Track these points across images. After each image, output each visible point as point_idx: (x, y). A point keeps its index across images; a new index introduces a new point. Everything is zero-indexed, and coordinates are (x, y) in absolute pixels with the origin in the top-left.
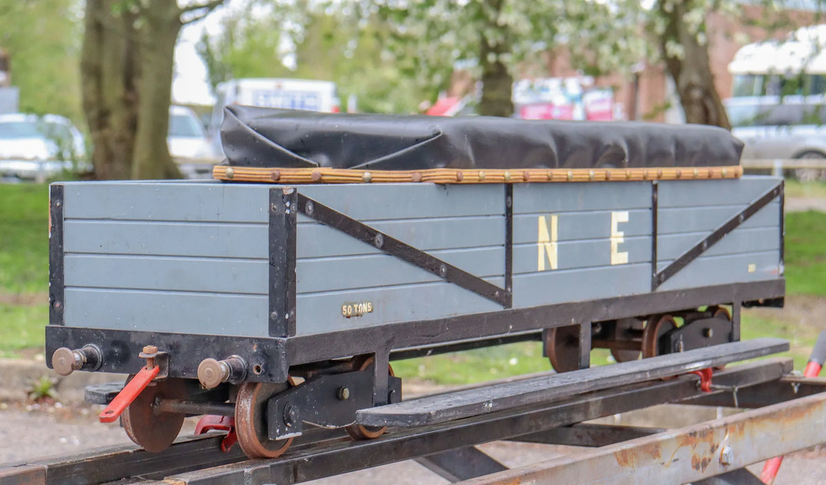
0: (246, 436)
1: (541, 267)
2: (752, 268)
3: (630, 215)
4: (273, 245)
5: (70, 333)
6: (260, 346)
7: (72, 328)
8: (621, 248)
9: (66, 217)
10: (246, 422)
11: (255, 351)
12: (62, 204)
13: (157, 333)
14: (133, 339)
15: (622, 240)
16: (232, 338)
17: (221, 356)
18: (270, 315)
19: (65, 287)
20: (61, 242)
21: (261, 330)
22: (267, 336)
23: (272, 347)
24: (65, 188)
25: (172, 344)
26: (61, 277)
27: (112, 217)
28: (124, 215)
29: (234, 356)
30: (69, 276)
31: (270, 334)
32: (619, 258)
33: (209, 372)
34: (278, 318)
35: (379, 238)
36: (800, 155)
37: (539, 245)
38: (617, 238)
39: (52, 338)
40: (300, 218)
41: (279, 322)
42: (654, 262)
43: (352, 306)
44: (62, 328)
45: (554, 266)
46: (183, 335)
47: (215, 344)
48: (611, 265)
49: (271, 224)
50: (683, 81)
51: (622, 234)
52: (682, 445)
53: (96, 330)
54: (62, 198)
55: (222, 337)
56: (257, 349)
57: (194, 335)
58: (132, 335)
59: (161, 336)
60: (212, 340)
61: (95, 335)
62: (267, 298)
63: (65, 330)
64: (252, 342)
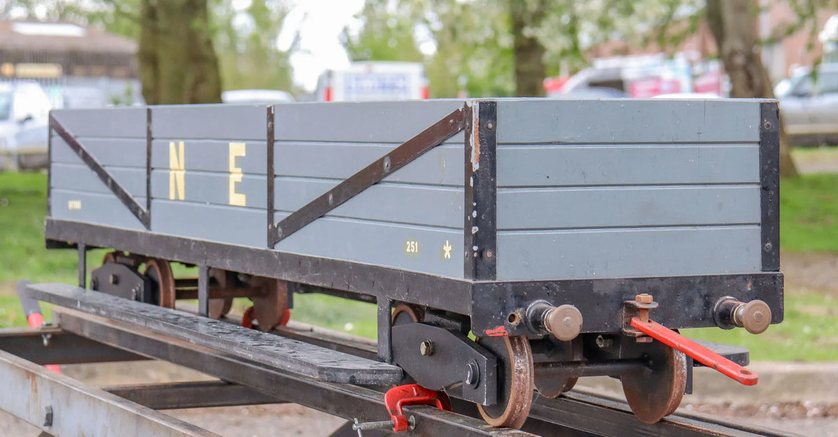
4: (766, 167)
5: (509, 289)
6: (755, 284)
7: (512, 283)
9: (500, 142)
11: (749, 289)
12: (495, 126)
13: (628, 279)
14: (595, 290)
16: (721, 277)
18: (763, 247)
19: (497, 231)
20: (494, 175)
21: (753, 265)
22: (757, 269)
23: (769, 283)
24: (498, 104)
26: (492, 217)
27: (563, 141)
28: (579, 138)
29: (728, 297)
30: (503, 217)
31: (763, 268)
34: (773, 249)
39: (484, 298)
41: (774, 254)
44: (497, 283)
46: (662, 279)
47: (701, 286)
49: (762, 143)
53: (545, 282)
54: (494, 119)
55: (710, 277)
56: (751, 287)
57: (676, 278)
58: (596, 284)
59: (633, 282)
60: (698, 281)
61: (544, 288)
62: (759, 228)
63: (502, 286)
64: (746, 279)
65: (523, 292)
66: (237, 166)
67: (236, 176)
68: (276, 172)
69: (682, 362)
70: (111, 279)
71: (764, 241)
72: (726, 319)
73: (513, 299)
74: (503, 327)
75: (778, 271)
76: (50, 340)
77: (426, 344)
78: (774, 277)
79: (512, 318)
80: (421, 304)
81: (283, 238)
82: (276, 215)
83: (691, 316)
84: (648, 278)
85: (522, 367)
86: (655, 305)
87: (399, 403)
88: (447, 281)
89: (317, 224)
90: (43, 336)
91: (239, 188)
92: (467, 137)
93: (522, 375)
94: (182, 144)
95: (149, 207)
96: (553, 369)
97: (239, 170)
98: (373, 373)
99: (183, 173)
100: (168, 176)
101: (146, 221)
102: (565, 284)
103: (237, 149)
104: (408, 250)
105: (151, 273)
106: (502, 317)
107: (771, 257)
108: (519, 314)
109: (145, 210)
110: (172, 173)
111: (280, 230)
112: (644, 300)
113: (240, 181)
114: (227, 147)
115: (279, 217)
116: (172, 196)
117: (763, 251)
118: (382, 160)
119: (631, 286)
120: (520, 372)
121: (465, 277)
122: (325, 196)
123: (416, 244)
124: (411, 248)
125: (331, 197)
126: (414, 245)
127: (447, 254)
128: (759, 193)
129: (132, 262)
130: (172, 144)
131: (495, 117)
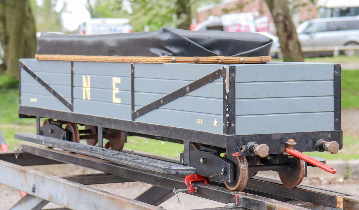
3: (121, 80)
4: (336, 89)
6: (332, 135)
7: (241, 135)
9: (237, 81)
11: (330, 137)
12: (235, 75)
13: (284, 133)
14: (272, 138)
16: (319, 132)
18: (335, 120)
19: (236, 116)
20: (234, 94)
22: (333, 129)
23: (337, 134)
24: (236, 67)
26: (234, 110)
27: (260, 81)
28: (265, 80)
30: (238, 110)
31: (335, 129)
36: (347, 44)
39: (231, 142)
41: (339, 123)
42: (133, 106)
44: (236, 136)
46: (297, 133)
50: (275, 12)
53: (254, 135)
55: (315, 132)
56: (330, 136)
57: (302, 133)
58: (272, 136)
59: (286, 135)
60: (310, 134)
61: (253, 137)
62: (333, 113)
63: (238, 137)
64: (328, 133)
65: (245, 139)
66: (116, 87)
67: (116, 91)
68: (135, 90)
69: (304, 165)
70: (50, 131)
71: (335, 118)
72: (321, 148)
73: (242, 142)
74: (238, 152)
75: (340, 129)
76: (18, 156)
77: (203, 159)
78: (339, 132)
79: (242, 149)
80: (204, 143)
81: (139, 116)
82: (135, 107)
83: (308, 147)
84: (292, 133)
85: (244, 168)
86: (295, 143)
87: (190, 182)
88: (216, 135)
89: (155, 111)
90: (15, 154)
91: (117, 96)
92: (224, 80)
93: (244, 172)
94: (89, 77)
95: (72, 102)
96: (254, 168)
97: (118, 88)
98: (185, 170)
99: (90, 89)
100: (82, 90)
101: (71, 107)
102: (261, 136)
103: (116, 80)
104: (198, 123)
105: (68, 128)
106: (238, 149)
107: (338, 124)
108: (244, 147)
109: (70, 103)
110: (84, 89)
111: (138, 113)
112: (291, 142)
113: (118, 93)
114: (112, 79)
115: (137, 108)
116: (84, 98)
117: (335, 122)
118: (186, 87)
119: (285, 136)
120: (243, 170)
121: (223, 134)
122: (159, 101)
123: (201, 120)
124: (199, 122)
125: (162, 101)
126: (200, 121)
127: (215, 124)
128: (333, 100)
129: (59, 124)
130: (84, 77)
131: (235, 72)
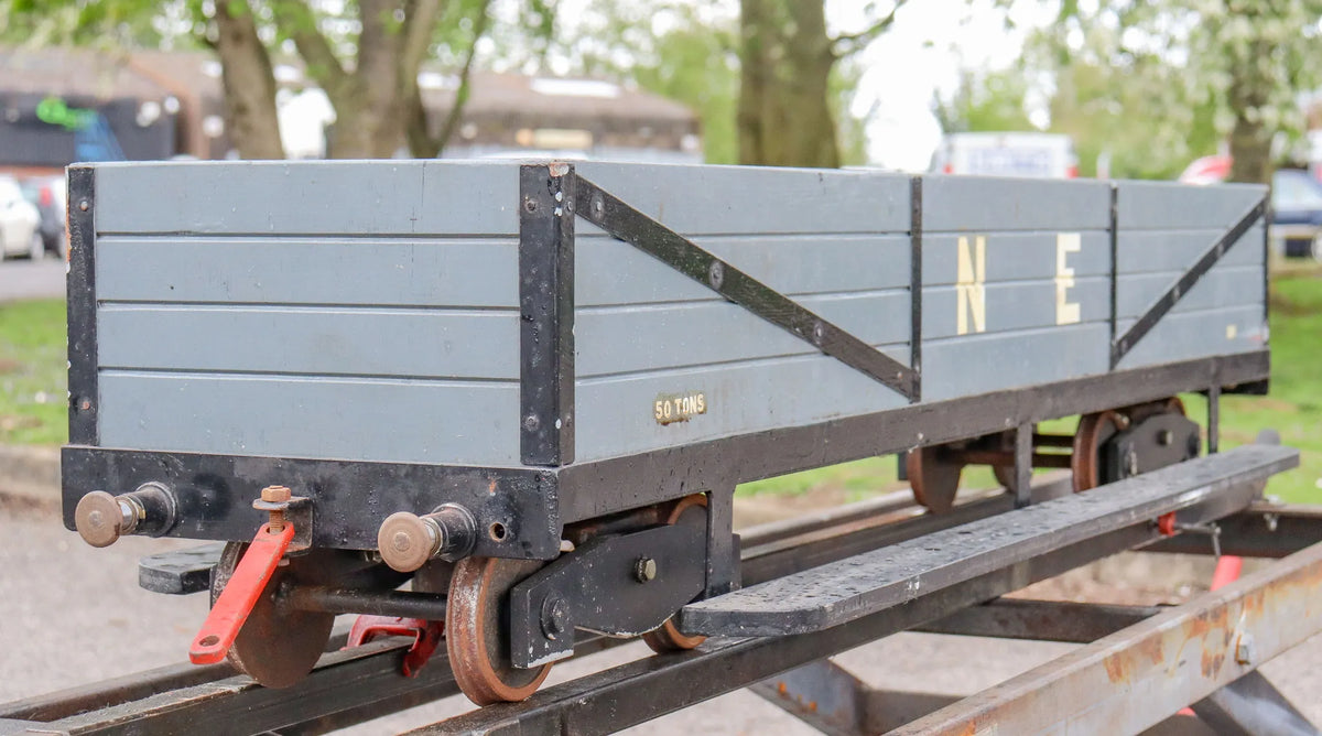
0: (467, 659)
1: (962, 328)
2: (1231, 332)
3: (1083, 241)
4: (529, 281)
5: (111, 460)
6: (502, 485)
7: (114, 451)
8: (1072, 296)
9: (101, 230)
10: (468, 631)
11: (493, 494)
12: (92, 205)
13: (288, 460)
14: (238, 473)
15: (1071, 283)
16: (443, 469)
17: (421, 506)
18: (523, 421)
19: (100, 369)
20: (91, 281)
21: (506, 452)
22: (515, 463)
23: (527, 485)
24: (96, 174)
25: (319, 481)
26: (92, 347)
27: (193, 230)
28: (217, 226)
29: (448, 505)
30: (108, 348)
31: (523, 460)
32: (1068, 313)
33: (402, 540)
34: (541, 427)
35: (715, 269)
37: (960, 288)
38: (1065, 278)
39: (75, 471)
40: (581, 225)
41: (541, 435)
42: (1112, 321)
43: (673, 403)
44: (93, 451)
45: (981, 327)
46: (342, 464)
47: (409, 482)
48: (1056, 325)
49: (523, 237)
51: (1071, 272)
52: (1190, 637)
53: (162, 454)
54: (91, 194)
55: (424, 467)
56: (495, 490)
57: (366, 464)
58: (238, 464)
59: (297, 466)
60: (403, 472)
61: (161, 464)
62: (517, 386)
63: (101, 455)
64: (485, 477)
65: (131, 467)
71: (525, 411)
78: (540, 477)
102: (192, 459)
107: (537, 442)
117: (524, 430)
128: (516, 327)
131: (93, 191)
